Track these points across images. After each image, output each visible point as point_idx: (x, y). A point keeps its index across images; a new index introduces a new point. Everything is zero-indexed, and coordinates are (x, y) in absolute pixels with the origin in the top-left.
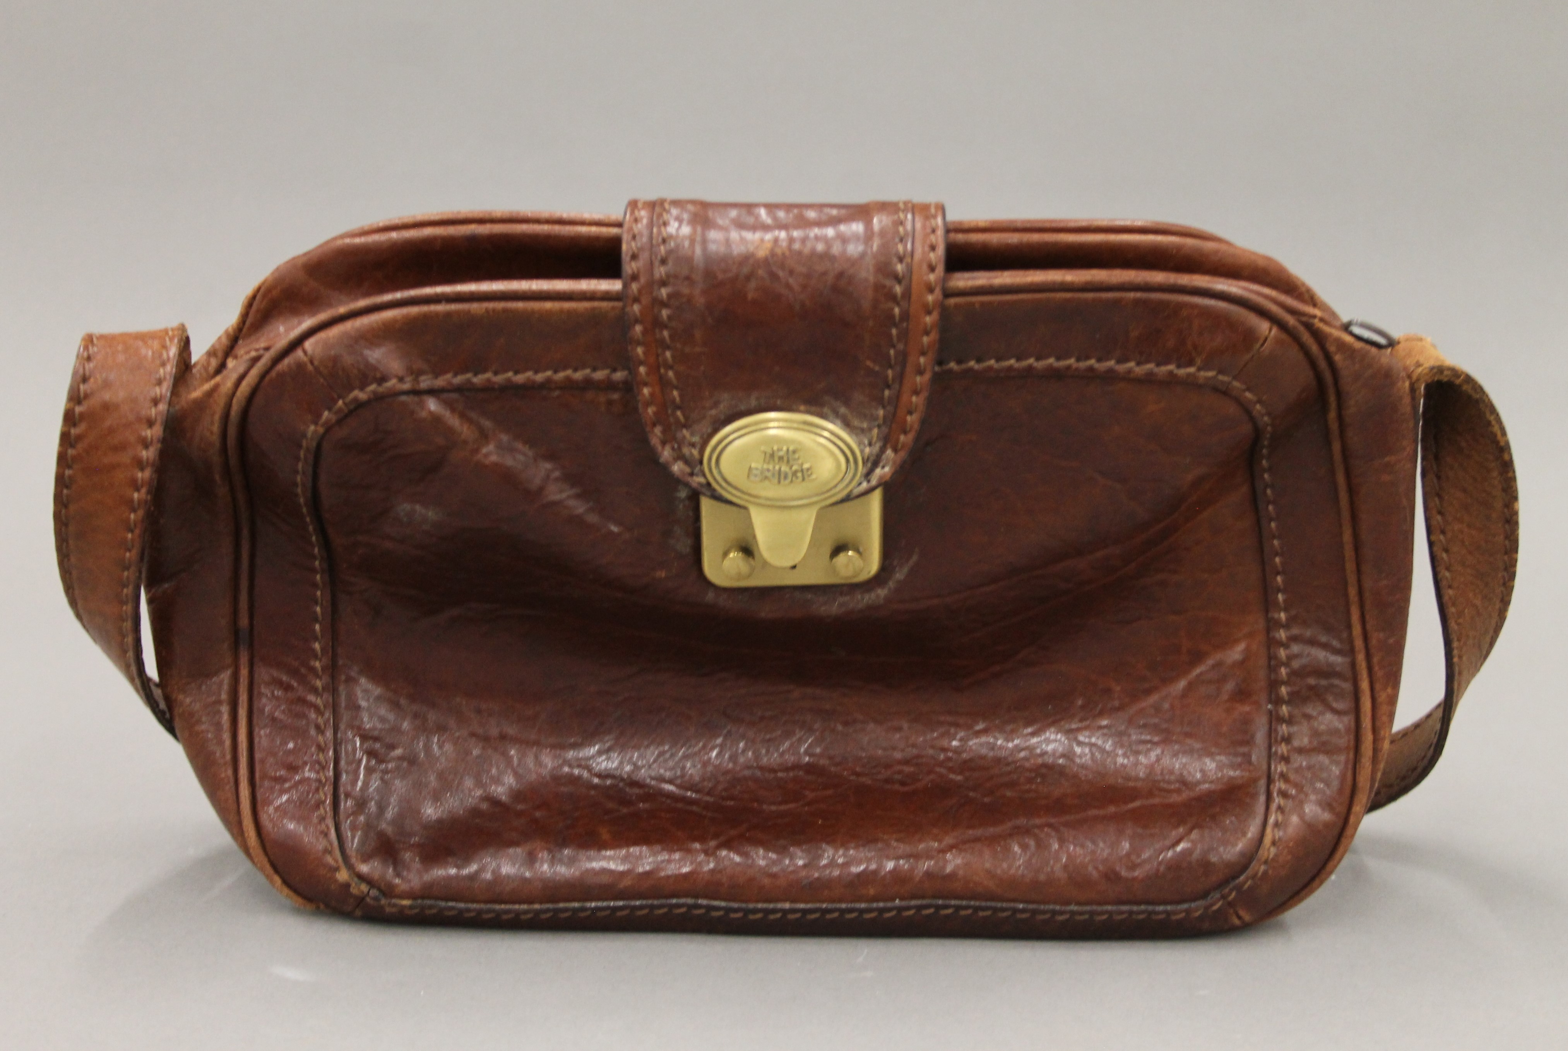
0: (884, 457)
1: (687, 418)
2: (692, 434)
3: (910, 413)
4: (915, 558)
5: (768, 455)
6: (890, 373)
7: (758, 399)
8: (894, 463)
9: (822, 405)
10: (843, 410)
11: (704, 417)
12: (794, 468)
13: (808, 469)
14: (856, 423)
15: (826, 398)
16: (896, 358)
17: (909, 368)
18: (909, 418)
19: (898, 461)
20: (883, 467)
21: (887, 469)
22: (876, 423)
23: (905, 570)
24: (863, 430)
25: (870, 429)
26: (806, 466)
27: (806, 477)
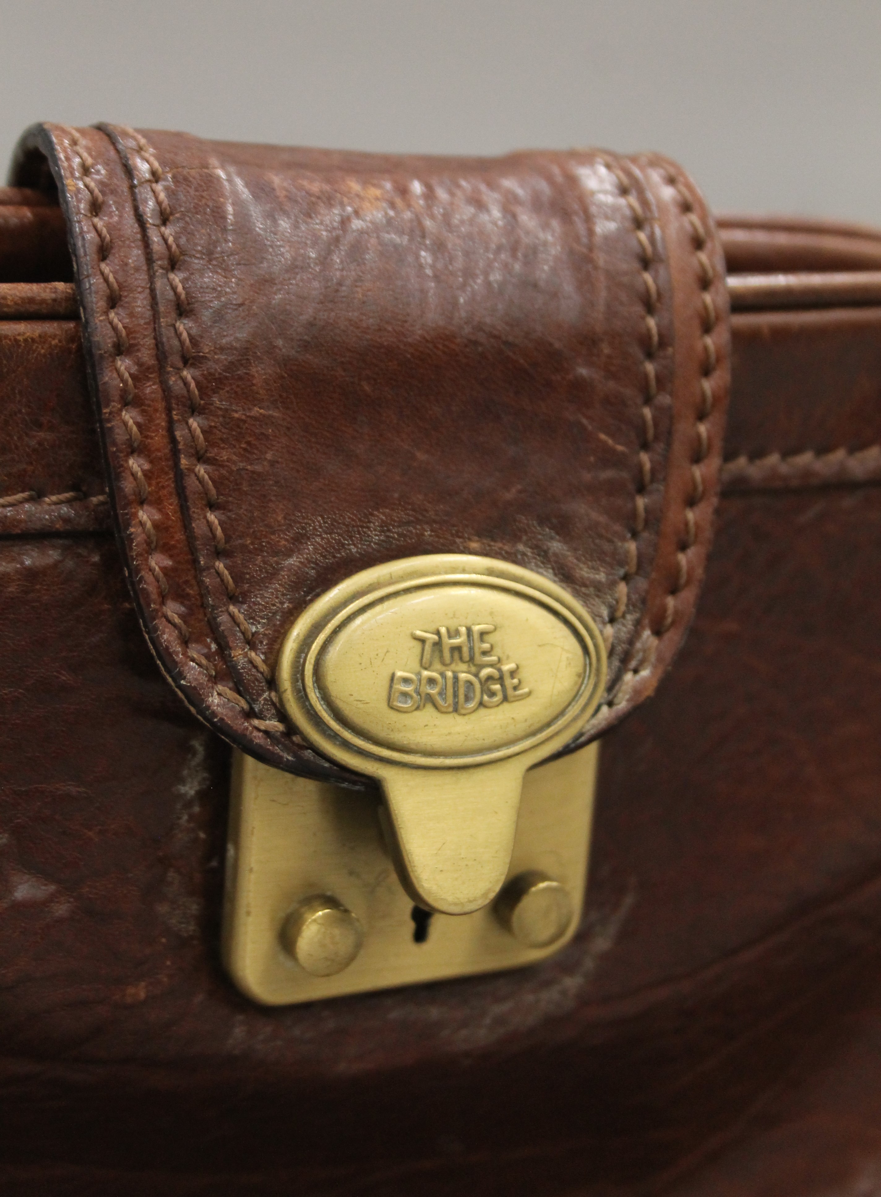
0: (638, 645)
1: (238, 578)
2: (251, 617)
3: (683, 547)
4: (629, 900)
5: (428, 647)
6: (645, 458)
7: (384, 527)
8: (660, 659)
9: (516, 538)
10: (556, 546)
11: (273, 575)
12: (485, 672)
13: (513, 674)
14: (584, 572)
15: (523, 520)
16: (656, 424)
17: (679, 449)
18: (682, 559)
19: (668, 655)
20: (636, 671)
21: (645, 673)
22: (622, 572)
23: (612, 929)
24: (599, 589)
25: (612, 584)
26: (506, 667)
27: (510, 692)
